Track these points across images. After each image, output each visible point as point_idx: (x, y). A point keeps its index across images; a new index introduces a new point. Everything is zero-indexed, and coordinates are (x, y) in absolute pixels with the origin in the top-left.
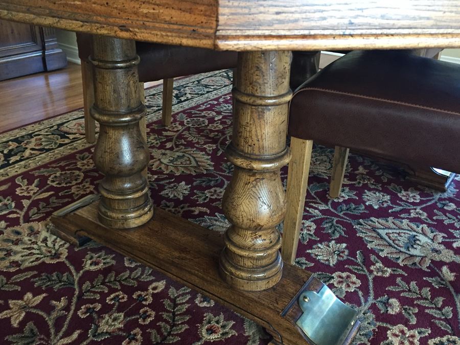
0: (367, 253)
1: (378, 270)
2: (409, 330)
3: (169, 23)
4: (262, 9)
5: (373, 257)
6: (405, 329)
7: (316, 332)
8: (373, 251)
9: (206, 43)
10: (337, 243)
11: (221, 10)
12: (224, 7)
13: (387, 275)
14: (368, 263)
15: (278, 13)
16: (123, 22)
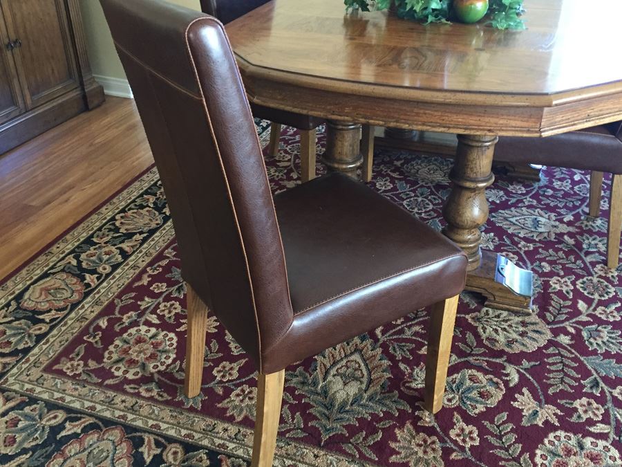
0: (511, 236)
1: (524, 246)
2: (562, 278)
3: (515, 127)
4: (558, 116)
5: (516, 239)
6: (559, 278)
7: (521, 287)
8: (513, 235)
9: (537, 135)
10: (486, 233)
11: (542, 120)
12: (545, 118)
13: (531, 248)
14: (516, 244)
15: (563, 117)
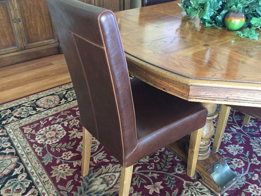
1: (254, 161)
3: (176, 91)
4: (201, 92)
5: (254, 155)
6: (257, 186)
9: (185, 99)
10: (239, 146)
11: (190, 92)
12: (191, 91)
13: (258, 164)
14: (251, 157)
15: (206, 94)
16: (164, 87)
